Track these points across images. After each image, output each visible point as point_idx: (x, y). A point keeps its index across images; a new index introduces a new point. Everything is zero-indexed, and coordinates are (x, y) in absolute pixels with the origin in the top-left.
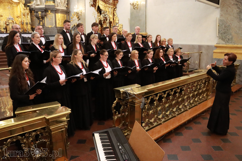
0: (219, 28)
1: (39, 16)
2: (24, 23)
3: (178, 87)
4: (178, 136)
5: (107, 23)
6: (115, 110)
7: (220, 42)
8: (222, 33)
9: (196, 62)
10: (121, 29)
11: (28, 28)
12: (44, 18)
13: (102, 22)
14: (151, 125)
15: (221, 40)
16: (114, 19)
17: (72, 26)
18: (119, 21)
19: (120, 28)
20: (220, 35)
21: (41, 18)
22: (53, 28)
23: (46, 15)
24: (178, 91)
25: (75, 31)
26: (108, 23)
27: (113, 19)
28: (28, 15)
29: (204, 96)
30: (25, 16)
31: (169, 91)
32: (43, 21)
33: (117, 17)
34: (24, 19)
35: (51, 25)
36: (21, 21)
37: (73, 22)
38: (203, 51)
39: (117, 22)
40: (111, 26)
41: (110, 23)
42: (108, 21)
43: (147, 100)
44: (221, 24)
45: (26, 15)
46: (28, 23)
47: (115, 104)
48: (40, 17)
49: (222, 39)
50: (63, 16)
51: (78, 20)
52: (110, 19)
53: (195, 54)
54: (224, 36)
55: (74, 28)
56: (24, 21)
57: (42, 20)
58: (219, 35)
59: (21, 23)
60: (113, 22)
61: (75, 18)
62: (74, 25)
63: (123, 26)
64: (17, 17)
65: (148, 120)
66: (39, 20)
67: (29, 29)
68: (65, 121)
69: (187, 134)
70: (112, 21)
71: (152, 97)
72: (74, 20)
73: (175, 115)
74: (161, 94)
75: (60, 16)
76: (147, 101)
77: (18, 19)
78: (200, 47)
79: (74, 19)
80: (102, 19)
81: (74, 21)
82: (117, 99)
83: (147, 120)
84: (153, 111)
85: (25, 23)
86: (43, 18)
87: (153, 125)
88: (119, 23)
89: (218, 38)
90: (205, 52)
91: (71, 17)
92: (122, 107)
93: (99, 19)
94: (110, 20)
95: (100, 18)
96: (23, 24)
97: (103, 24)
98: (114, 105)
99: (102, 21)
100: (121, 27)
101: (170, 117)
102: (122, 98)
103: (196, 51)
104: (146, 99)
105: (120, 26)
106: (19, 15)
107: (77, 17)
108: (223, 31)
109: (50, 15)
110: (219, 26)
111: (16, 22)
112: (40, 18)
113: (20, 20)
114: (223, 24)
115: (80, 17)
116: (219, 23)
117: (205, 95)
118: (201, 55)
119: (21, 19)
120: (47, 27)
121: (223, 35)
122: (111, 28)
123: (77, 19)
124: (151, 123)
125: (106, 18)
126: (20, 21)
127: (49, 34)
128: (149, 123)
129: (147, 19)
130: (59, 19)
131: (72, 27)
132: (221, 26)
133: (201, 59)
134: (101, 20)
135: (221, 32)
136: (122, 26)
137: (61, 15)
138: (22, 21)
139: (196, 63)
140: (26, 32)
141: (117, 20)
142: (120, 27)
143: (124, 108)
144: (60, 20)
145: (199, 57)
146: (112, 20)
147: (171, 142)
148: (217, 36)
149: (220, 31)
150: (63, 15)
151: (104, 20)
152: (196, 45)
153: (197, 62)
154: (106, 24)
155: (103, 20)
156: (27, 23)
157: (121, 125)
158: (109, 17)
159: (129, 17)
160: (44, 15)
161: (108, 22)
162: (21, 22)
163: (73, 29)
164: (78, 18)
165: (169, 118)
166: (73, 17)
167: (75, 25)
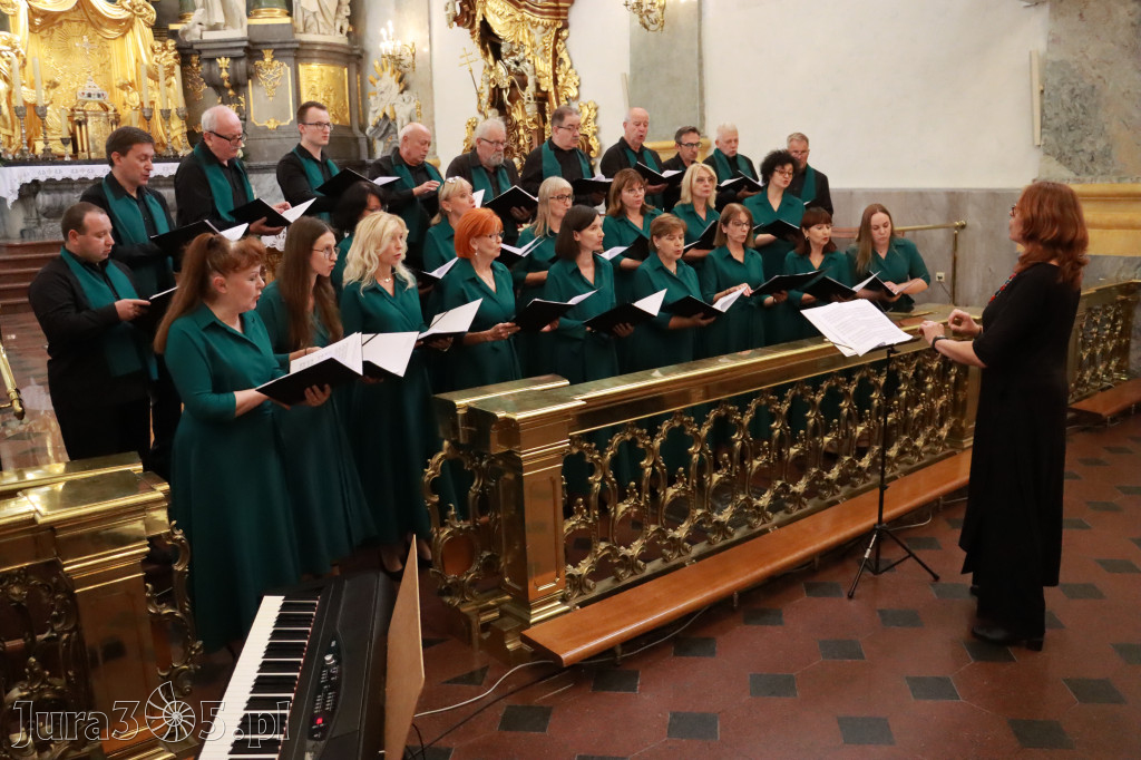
0: (1045, 101)
1: (222, 80)
2: (151, 110)
3: (780, 392)
4: (755, 627)
5: (525, 98)
6: (436, 499)
7: (1048, 172)
8: (1057, 129)
9: (939, 274)
10: (592, 125)
11: (172, 135)
12: (246, 85)
13: (505, 95)
14: (630, 572)
15: (1056, 163)
16: (560, 79)
17: (376, 119)
18: (581, 89)
19: (585, 123)
20: (1051, 139)
21: (232, 88)
22: (284, 133)
23: (252, 74)
24: (778, 411)
25: (391, 144)
26: (529, 99)
27: (556, 81)
28: (173, 75)
29: (940, 438)
30: (158, 81)
31: (727, 410)
32: (239, 102)
33: (570, 72)
34: (156, 95)
35: (276, 119)
36: (142, 104)
37: (377, 99)
38: (972, 218)
39: (573, 92)
40: (548, 115)
41: (542, 98)
42: (530, 89)
43: (596, 448)
44: (1056, 83)
45: (161, 76)
46: (174, 111)
47: (435, 469)
48: (226, 84)
49: (1061, 158)
50: (334, 75)
51: (402, 92)
52: (542, 81)
53: (933, 231)
54: (1070, 142)
55: (384, 127)
56: (152, 103)
57: (238, 95)
58: (1044, 137)
59: (138, 113)
60: (553, 93)
61: (388, 81)
62: (381, 116)
63: (599, 111)
64: (123, 87)
65: (606, 548)
66: (220, 95)
67: (175, 137)
68: (139, 539)
69: (804, 617)
70: (551, 89)
71: (629, 437)
72: (382, 92)
73: (764, 526)
74: (677, 424)
75: (316, 78)
76: (596, 456)
77: (125, 94)
78: (955, 199)
79: (380, 85)
80: (505, 83)
81: (383, 96)
82: (446, 443)
83: (603, 545)
84: (638, 506)
85: (158, 115)
86: (239, 85)
87: (642, 570)
88: (583, 99)
89: (1042, 153)
90: (978, 224)
91: (370, 76)
92: (475, 484)
93: (489, 83)
94: (538, 85)
95: (493, 81)
96: (148, 119)
97: (508, 103)
98: (430, 472)
99: (506, 89)
100: (592, 117)
101: (737, 536)
102: (462, 441)
103: (936, 219)
104: (594, 445)
105: (586, 111)
106: (131, 77)
107: (394, 77)
108: (1063, 115)
109: (274, 71)
110: (1042, 92)
111: (115, 111)
112: (228, 89)
113: (134, 98)
114: (1063, 84)
115: (409, 78)
116: (1044, 80)
117: (943, 433)
118: (961, 237)
119: (140, 96)
120: (256, 128)
121: (1063, 136)
122: (545, 121)
123: (396, 88)
124: (628, 563)
125: (522, 75)
126: (138, 103)
127: (267, 159)
128: (616, 561)
129: (705, 74)
130: (314, 87)
131: (376, 126)
132: (1052, 94)
133: (959, 260)
134: (497, 86)
135: (1055, 122)
136: (596, 109)
137: (322, 70)
138: (146, 105)
139: (940, 278)
140: (164, 152)
141: (571, 85)
142: (586, 116)
143: (489, 487)
144: (317, 91)
145: (950, 247)
146: (547, 85)
147: (713, 653)
148: (1037, 142)
149: (1050, 119)
150: (331, 69)
151: (513, 85)
152: (935, 192)
153: (941, 274)
154: (523, 107)
155: (508, 86)
156: (169, 111)
157: (475, 567)
158: (535, 74)
159: (627, 70)
160: (244, 72)
161: (531, 96)
162: (143, 108)
163: (379, 135)
164: (400, 80)
165: (729, 541)
166: (378, 79)
167: (388, 114)
